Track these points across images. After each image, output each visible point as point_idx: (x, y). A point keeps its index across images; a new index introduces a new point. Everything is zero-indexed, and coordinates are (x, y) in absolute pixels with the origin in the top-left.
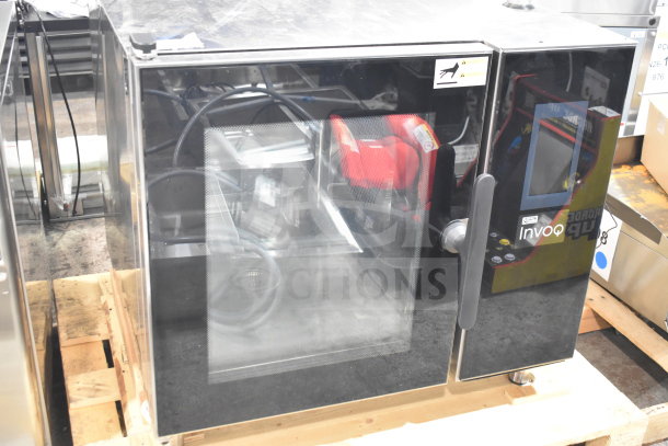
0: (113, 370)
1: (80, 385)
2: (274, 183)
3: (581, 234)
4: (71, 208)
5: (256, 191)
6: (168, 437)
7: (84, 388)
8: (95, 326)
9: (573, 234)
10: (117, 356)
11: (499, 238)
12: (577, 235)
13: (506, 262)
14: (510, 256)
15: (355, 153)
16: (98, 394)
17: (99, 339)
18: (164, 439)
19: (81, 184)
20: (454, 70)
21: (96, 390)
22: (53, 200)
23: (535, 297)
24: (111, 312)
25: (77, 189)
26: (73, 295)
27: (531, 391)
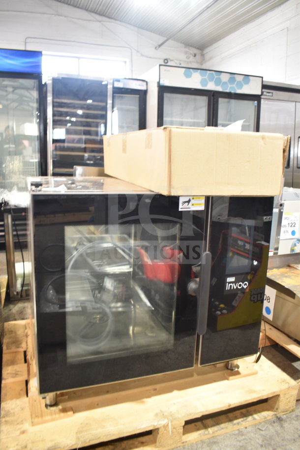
0: (26, 364)
1: (9, 371)
2: (113, 281)
3: (257, 301)
4: (20, 294)
5: (104, 284)
6: (46, 394)
7: (10, 373)
8: (21, 344)
9: (254, 301)
10: (28, 357)
11: (220, 304)
12: (256, 301)
13: (222, 314)
14: (225, 311)
15: (150, 265)
16: (17, 376)
17: (22, 350)
18: (43, 395)
19: (25, 283)
20: (189, 202)
21: (16, 374)
22: (12, 289)
23: (238, 331)
24: (29, 337)
25: (23, 285)
26: (12, 329)
27: (238, 373)
